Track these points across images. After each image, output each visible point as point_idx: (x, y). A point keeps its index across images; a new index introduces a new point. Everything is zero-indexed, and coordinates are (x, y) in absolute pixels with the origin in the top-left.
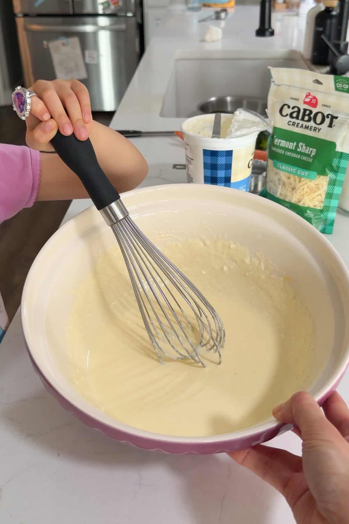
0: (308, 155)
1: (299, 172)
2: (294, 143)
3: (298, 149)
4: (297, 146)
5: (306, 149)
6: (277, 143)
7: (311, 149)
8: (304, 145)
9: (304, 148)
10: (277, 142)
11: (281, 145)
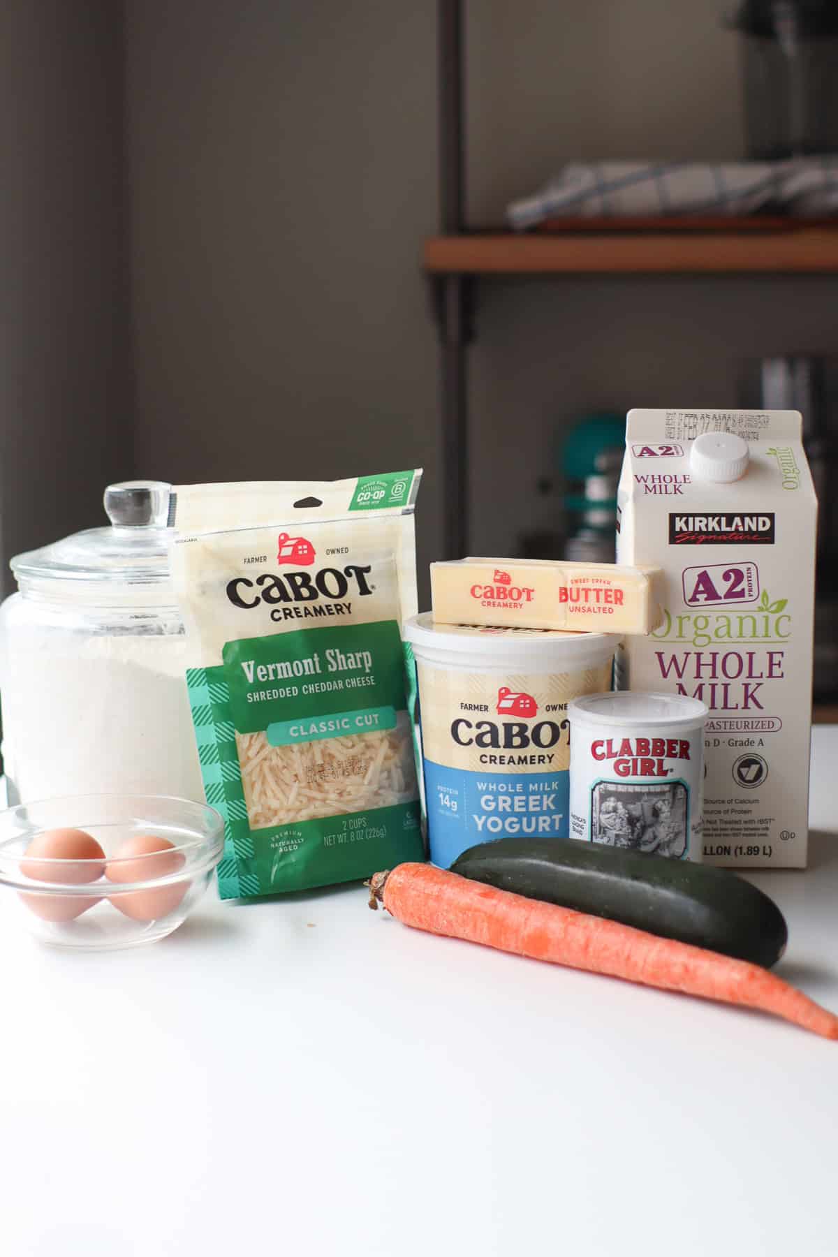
0: (359, 672)
1: (360, 721)
2: (312, 658)
3: (329, 666)
4: (324, 663)
5: (347, 658)
6: (268, 675)
7: (358, 655)
8: (337, 651)
9: (341, 659)
10: (265, 672)
11: (280, 677)
